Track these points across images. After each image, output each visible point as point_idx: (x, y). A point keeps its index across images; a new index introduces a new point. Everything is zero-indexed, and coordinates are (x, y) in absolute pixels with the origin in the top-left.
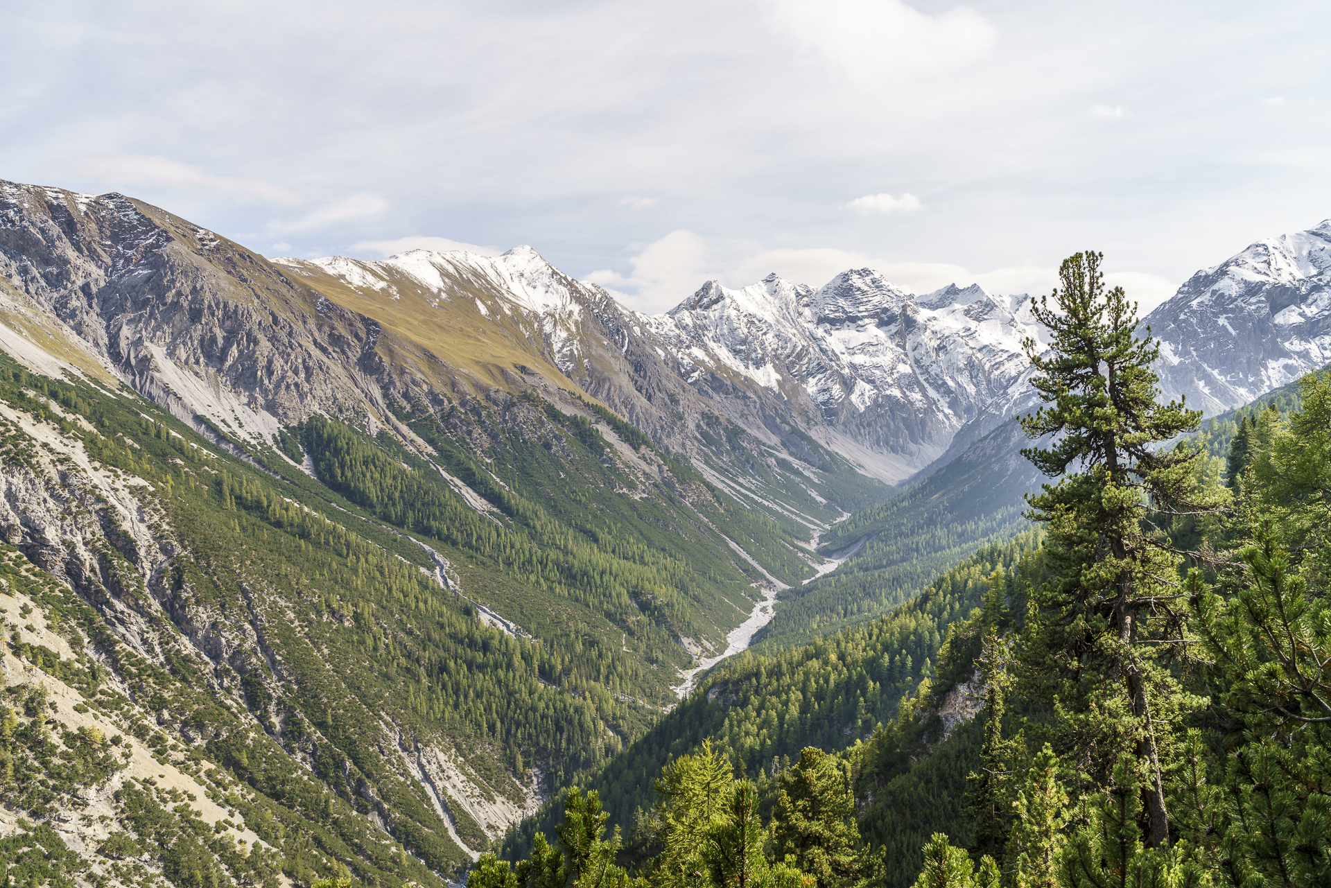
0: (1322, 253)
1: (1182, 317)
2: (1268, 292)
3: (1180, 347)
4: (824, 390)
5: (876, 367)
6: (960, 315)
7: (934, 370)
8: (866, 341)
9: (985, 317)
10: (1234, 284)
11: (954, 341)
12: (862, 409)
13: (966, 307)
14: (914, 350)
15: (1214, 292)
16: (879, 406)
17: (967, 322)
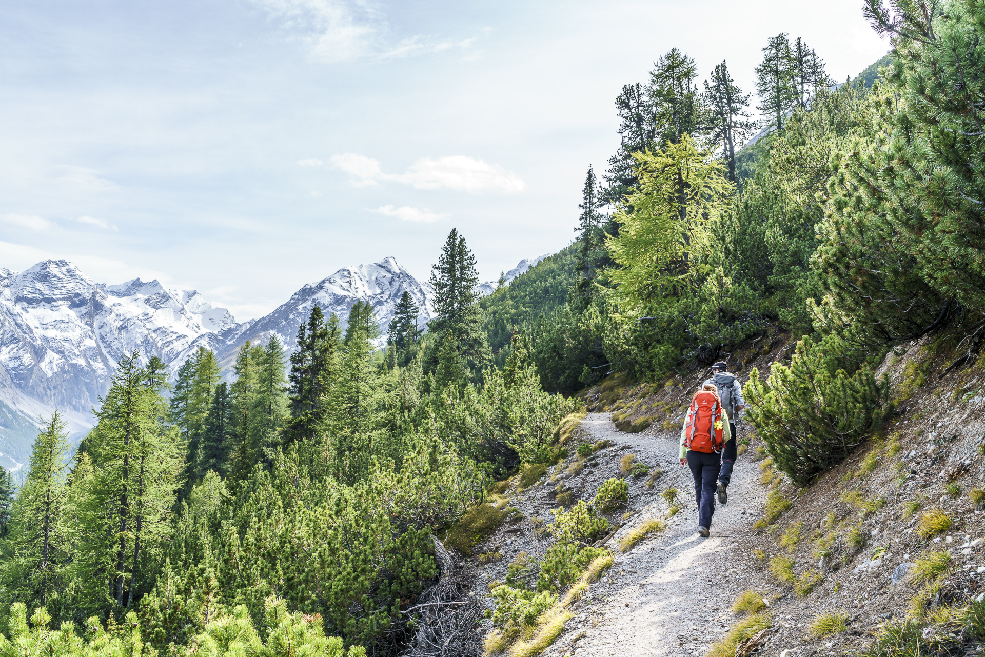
0: (384, 279)
1: (291, 316)
2: (349, 303)
3: (288, 338)
4: (16, 358)
5: (66, 340)
6: (141, 303)
7: (116, 345)
8: (59, 319)
9: (162, 306)
10: (327, 295)
11: (134, 323)
12: (50, 374)
13: (146, 297)
14: (101, 327)
15: (314, 300)
16: (65, 372)
17: (146, 309)
